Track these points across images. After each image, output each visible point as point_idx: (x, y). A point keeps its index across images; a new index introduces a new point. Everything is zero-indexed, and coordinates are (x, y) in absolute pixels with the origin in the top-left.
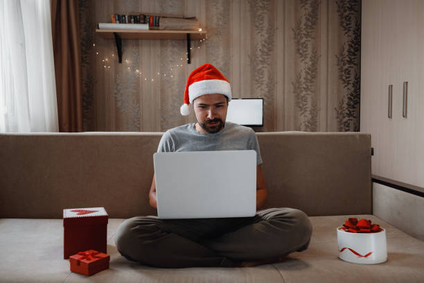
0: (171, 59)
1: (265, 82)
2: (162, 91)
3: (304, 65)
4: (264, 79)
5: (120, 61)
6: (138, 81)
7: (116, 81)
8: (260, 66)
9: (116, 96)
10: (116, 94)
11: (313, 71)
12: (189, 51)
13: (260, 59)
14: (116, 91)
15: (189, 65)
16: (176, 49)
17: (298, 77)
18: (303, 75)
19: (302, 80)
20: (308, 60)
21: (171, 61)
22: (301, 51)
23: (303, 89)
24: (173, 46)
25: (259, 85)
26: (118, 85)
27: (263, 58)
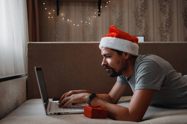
0: (88, 13)
1: (143, 28)
2: (83, 32)
3: (165, 18)
4: (142, 26)
5: (58, 14)
6: (68, 26)
7: (55, 26)
8: (140, 18)
9: (55, 35)
10: (55, 34)
11: (170, 21)
12: (99, 8)
13: (140, 14)
14: (55, 32)
15: (99, 17)
16: (91, 8)
17: (162, 24)
18: (164, 23)
19: (164, 26)
20: (167, 15)
21: (89, 15)
22: (163, 10)
23: (164, 31)
24: (90, 6)
25: (140, 29)
26: (56, 28)
27: (141, 13)
